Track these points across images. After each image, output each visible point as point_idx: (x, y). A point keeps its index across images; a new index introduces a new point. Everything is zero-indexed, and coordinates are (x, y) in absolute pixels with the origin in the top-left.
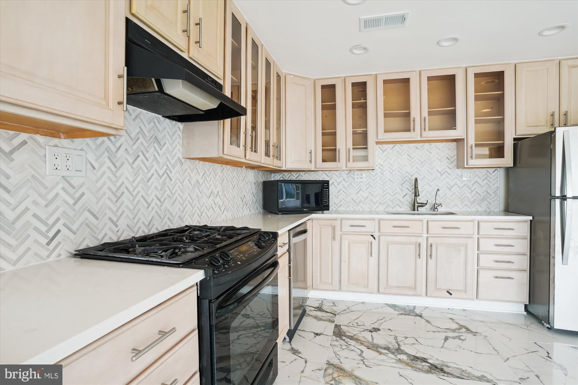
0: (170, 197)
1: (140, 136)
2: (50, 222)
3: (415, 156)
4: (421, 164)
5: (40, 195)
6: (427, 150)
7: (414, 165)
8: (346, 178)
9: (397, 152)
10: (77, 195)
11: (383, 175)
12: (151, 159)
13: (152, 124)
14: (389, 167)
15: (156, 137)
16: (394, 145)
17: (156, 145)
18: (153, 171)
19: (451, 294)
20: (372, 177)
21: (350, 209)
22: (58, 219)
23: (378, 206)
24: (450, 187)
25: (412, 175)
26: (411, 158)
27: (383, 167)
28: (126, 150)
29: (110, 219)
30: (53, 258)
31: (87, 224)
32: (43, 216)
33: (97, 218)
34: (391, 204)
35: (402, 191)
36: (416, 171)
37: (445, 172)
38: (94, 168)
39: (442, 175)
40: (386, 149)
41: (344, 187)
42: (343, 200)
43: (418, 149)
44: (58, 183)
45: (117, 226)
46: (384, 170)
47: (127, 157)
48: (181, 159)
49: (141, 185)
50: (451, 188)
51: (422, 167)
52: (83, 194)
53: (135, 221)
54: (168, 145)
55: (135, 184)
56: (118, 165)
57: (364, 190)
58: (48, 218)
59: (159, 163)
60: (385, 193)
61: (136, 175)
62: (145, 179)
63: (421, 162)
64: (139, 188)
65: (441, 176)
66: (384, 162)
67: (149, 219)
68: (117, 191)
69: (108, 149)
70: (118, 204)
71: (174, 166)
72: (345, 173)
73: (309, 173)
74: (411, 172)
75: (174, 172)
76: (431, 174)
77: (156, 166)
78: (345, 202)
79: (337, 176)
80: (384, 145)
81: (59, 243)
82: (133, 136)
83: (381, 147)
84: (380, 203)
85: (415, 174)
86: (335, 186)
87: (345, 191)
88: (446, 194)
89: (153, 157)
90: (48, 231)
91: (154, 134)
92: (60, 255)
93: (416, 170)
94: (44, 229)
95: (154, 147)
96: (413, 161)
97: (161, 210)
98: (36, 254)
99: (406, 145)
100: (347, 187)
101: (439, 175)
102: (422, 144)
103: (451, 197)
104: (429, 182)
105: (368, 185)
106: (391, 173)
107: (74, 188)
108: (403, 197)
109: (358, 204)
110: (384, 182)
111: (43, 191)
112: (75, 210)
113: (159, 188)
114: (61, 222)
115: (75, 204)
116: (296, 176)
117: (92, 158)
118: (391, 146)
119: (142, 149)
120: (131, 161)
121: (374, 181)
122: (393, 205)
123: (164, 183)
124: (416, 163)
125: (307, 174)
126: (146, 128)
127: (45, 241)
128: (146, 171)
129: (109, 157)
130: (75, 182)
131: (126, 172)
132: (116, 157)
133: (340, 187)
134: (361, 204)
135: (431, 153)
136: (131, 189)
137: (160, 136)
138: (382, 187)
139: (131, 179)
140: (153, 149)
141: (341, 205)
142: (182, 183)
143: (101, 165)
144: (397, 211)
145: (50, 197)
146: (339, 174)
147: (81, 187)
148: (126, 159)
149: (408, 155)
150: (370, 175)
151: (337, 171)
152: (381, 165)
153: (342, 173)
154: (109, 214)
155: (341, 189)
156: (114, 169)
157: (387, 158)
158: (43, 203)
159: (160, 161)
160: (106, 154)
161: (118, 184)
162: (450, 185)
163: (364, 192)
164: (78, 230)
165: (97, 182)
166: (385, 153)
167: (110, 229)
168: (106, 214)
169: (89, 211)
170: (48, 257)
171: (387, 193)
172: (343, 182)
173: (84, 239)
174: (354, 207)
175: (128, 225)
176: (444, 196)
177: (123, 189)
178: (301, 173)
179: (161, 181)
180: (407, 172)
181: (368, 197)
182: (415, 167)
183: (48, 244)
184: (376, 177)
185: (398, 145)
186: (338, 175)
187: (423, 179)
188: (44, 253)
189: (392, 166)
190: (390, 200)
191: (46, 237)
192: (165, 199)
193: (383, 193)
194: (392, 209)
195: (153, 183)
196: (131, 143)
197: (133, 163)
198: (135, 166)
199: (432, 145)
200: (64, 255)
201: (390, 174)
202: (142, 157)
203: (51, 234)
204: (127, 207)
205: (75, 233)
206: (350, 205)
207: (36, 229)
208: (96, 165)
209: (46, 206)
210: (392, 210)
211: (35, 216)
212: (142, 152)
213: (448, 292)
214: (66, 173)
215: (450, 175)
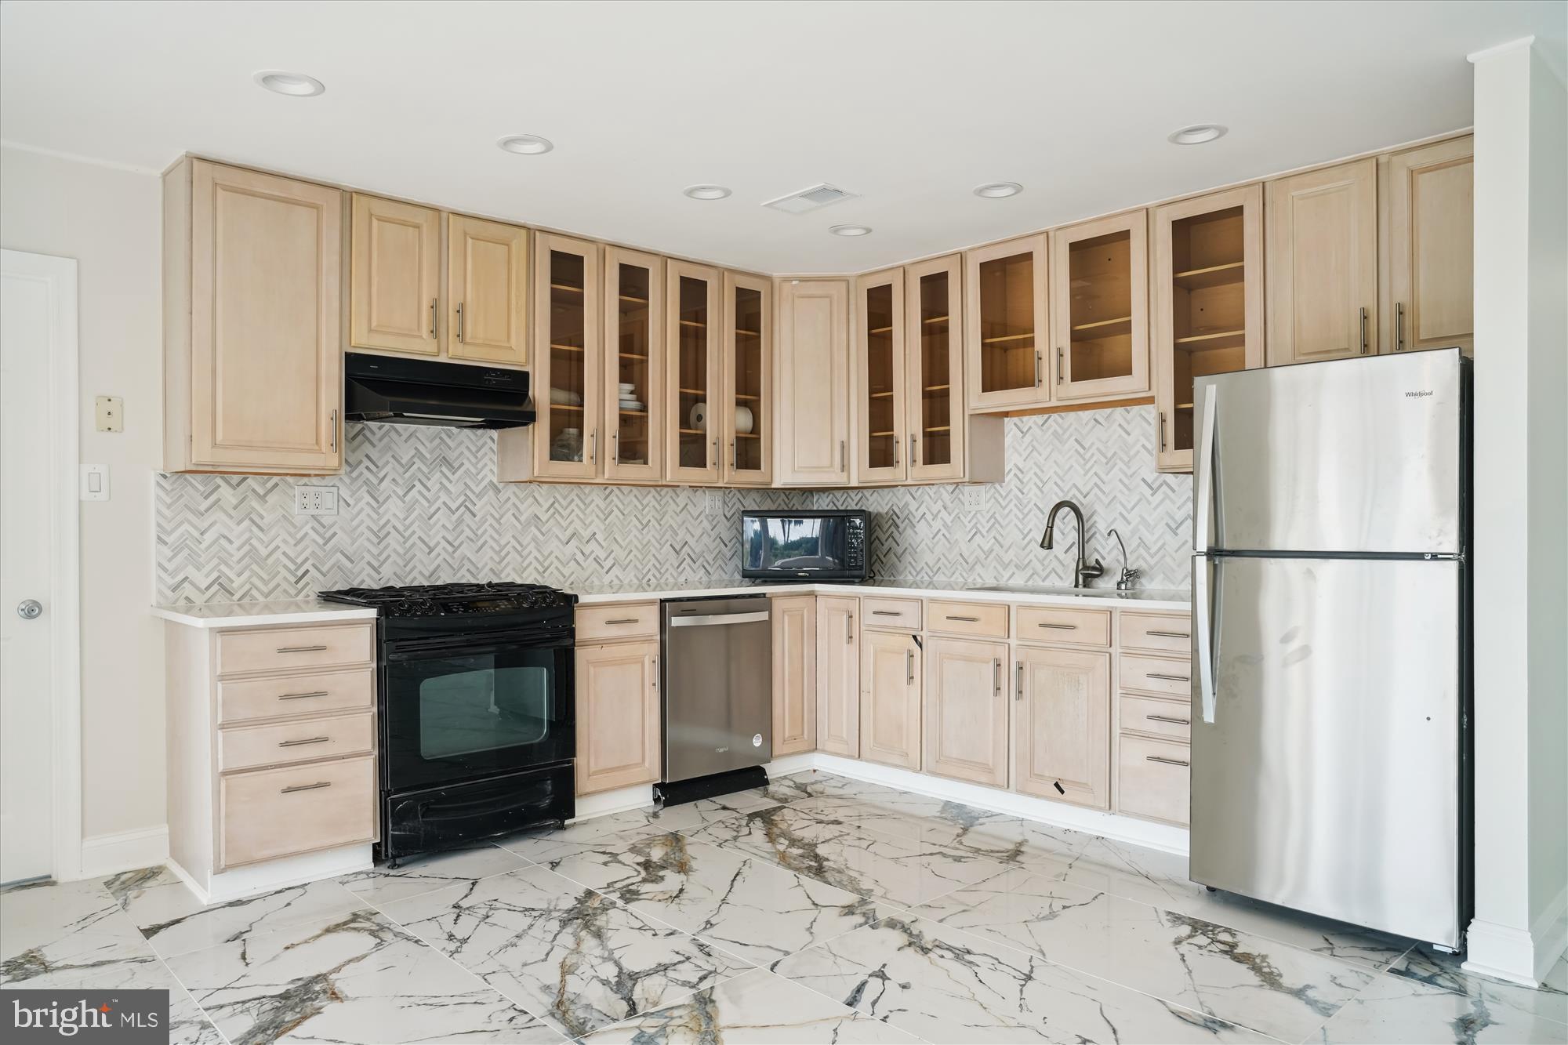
0: (471, 540)
1: (416, 460)
2: (299, 561)
3: (1093, 444)
4: (1107, 464)
5: (290, 534)
6: (1120, 425)
7: (1091, 467)
8: (949, 504)
9: (1052, 434)
10: (327, 535)
11: (1023, 493)
12: (435, 488)
13: (437, 441)
14: (1035, 474)
15: (444, 457)
16: (1046, 416)
17: (444, 469)
18: (438, 504)
19: (1062, 792)
20: (1000, 500)
21: (957, 578)
22: (307, 559)
23: (1014, 573)
24: (1174, 526)
25: (1085, 493)
26: (1084, 448)
27: (1022, 473)
28: (394, 480)
29: (369, 563)
30: (301, 597)
31: (338, 567)
32: (292, 555)
33: (352, 562)
34: (1039, 567)
35: (1063, 534)
36: (1096, 484)
37: (1161, 485)
38: (349, 505)
39: (1154, 492)
40: (1030, 428)
41: (945, 525)
42: (942, 557)
43: (1100, 423)
44: (307, 522)
45: (379, 573)
46: (1025, 481)
47: (395, 488)
48: (497, 484)
49: (417, 523)
50: (1177, 528)
51: (1109, 472)
52: (335, 534)
53: (408, 569)
54: (467, 465)
55: (407, 522)
56: (381, 500)
57: (985, 533)
58: (297, 557)
59: (451, 493)
60: (1028, 539)
61: (410, 510)
62: (424, 515)
63: (1106, 458)
64: (415, 527)
65: (1152, 495)
66: (1025, 460)
67: (432, 568)
68: (379, 531)
69: (367, 482)
70: (382, 546)
71: (479, 496)
72: (947, 491)
73: (880, 490)
74: (1084, 485)
75: (479, 504)
76: (1129, 489)
77: (444, 497)
78: (946, 562)
79: (931, 497)
80: (1025, 418)
81: (308, 584)
82: (404, 462)
83: (1019, 423)
84: (1016, 566)
85: (1091, 490)
86: (928, 522)
87: (948, 536)
88: (1164, 544)
89: (439, 485)
90: (296, 570)
91: (441, 454)
92: (308, 596)
93: (1096, 479)
94: (292, 567)
95: (441, 471)
96: (1087, 456)
97: (453, 558)
98: (285, 591)
99: (1072, 416)
100: (950, 524)
101: (1148, 492)
102: (1108, 411)
103: (1177, 551)
104: (1125, 513)
105: (993, 520)
106: (1040, 489)
107: (324, 527)
108: (1066, 552)
109: (972, 569)
110: (1026, 511)
111: (292, 530)
112: (325, 551)
113: (450, 527)
114: (310, 562)
115: (325, 544)
116: (856, 499)
117: (345, 493)
118: (1039, 419)
119: (420, 476)
120: (401, 493)
121: (1004, 508)
122: (1043, 570)
123: (460, 521)
124: (1095, 462)
125: (875, 494)
126: (426, 447)
127: (293, 580)
128: (426, 504)
129: (368, 492)
130: (326, 521)
131: (394, 508)
132: (379, 490)
133: (937, 524)
134: (978, 567)
135: (1129, 434)
136: (401, 528)
137: (451, 456)
138: (1021, 527)
139: (401, 516)
140: (438, 474)
141: (940, 568)
142: (498, 521)
143: (358, 501)
144: (1054, 587)
145: (299, 536)
146: (935, 493)
147: (331, 526)
148: (394, 491)
149: (1076, 440)
150: (997, 495)
151: (931, 486)
152: (1020, 470)
153: (941, 489)
154: (368, 557)
155: (940, 530)
156: (375, 505)
157: (1032, 451)
158: (293, 542)
159: (453, 490)
160: (365, 488)
161: (382, 522)
162: (1173, 518)
163: (983, 537)
164: (328, 572)
165: (352, 520)
166: (1028, 438)
167: (369, 575)
168: (364, 557)
169: (342, 552)
170: (297, 595)
171: (1031, 540)
172: (944, 514)
173: (336, 583)
174: (965, 574)
175: (395, 573)
176: (1160, 549)
177: (389, 528)
178: (865, 491)
179: (454, 517)
180: (1074, 485)
181: (992, 550)
182: (1092, 472)
183: (297, 582)
184: (1008, 499)
185: (1055, 416)
186: (933, 496)
187: (1110, 503)
188: (293, 592)
189: (1043, 471)
190: (1038, 560)
191: (295, 575)
192: (462, 543)
193: (1023, 539)
194: (1043, 581)
195: (439, 520)
196: (401, 470)
197: (405, 496)
198: (407, 499)
199: (1131, 413)
200: (313, 596)
201: (1039, 493)
202: (419, 486)
203: (300, 573)
204: (395, 550)
205: (324, 575)
206: (957, 569)
207: (285, 566)
208: (351, 501)
209: (295, 545)
210: (1042, 584)
211: (284, 553)
212: (420, 480)
213: (1057, 785)
214: (315, 512)
215: (1174, 491)
